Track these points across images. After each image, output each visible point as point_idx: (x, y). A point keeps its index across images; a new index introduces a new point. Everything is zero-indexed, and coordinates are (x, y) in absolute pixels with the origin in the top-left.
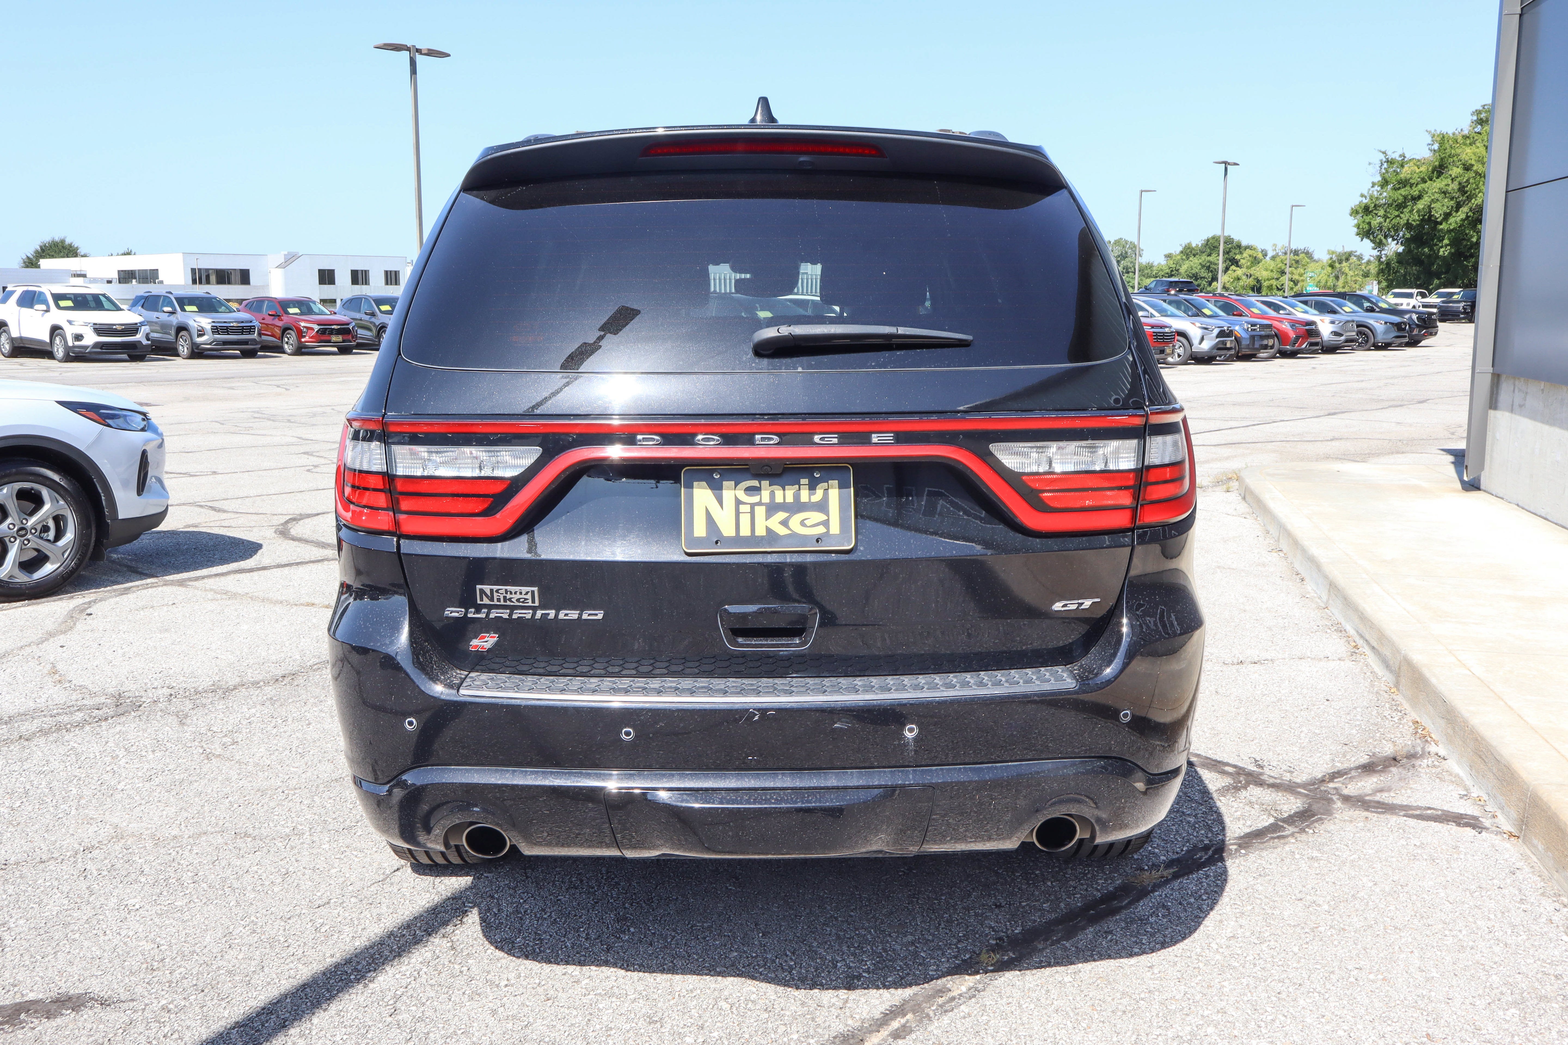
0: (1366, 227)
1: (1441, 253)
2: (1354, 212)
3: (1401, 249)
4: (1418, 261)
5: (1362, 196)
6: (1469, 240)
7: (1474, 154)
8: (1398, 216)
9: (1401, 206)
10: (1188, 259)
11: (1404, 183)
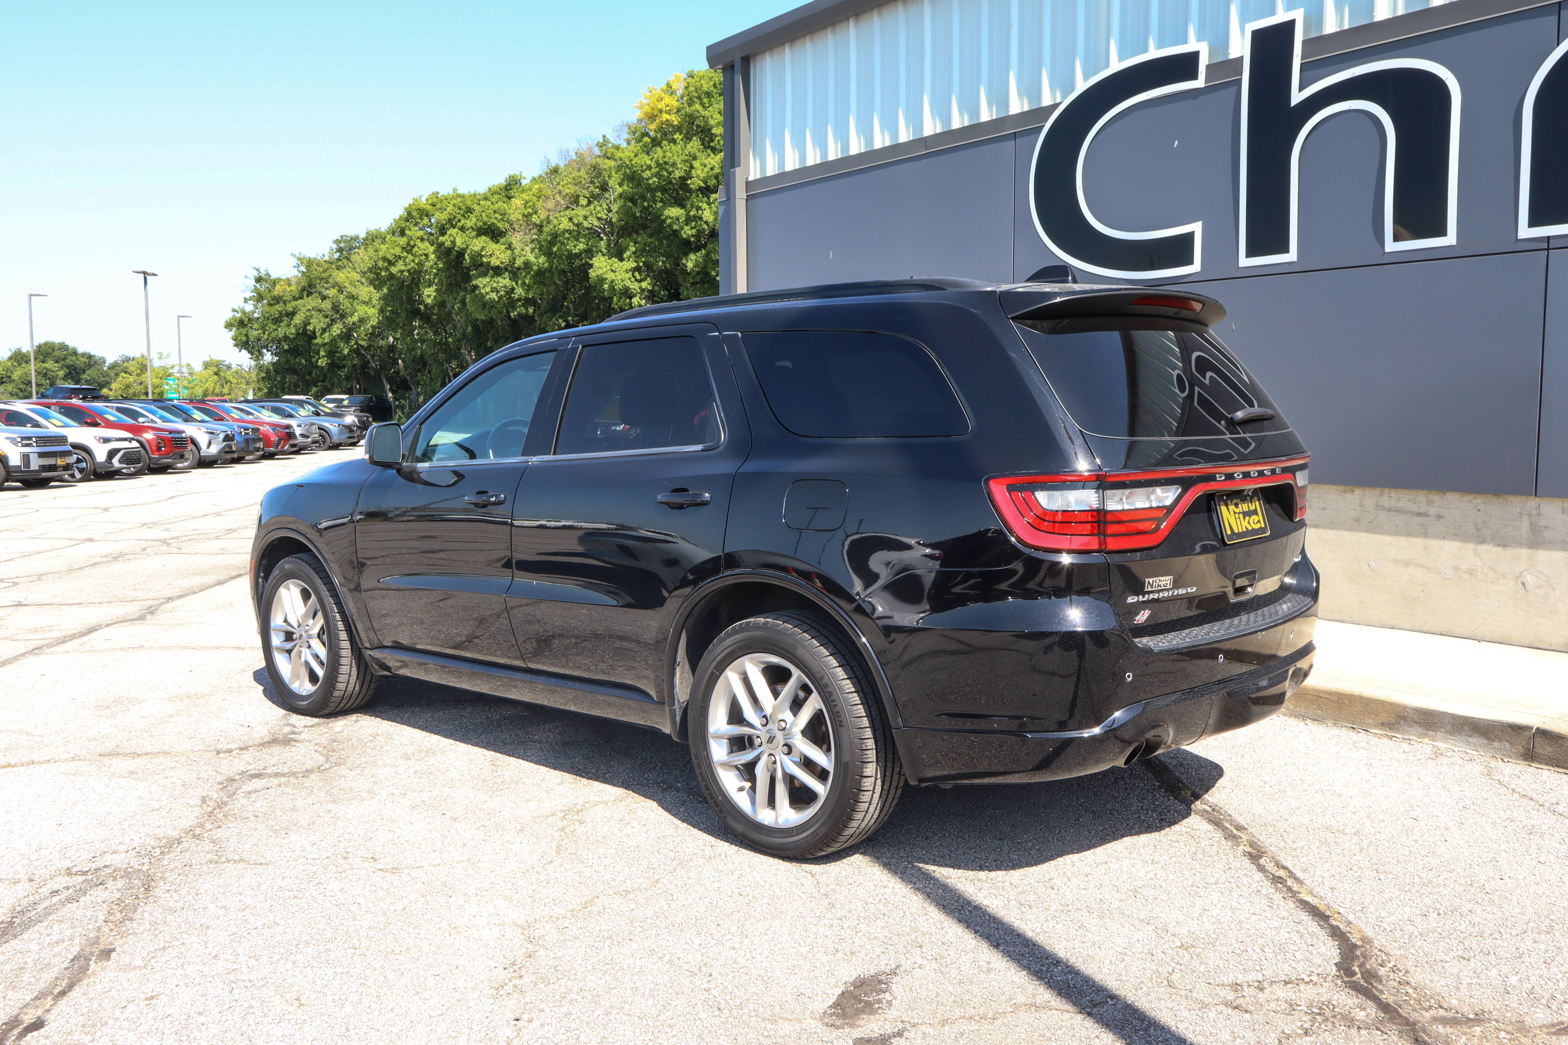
0: (244, 339)
1: (319, 364)
2: (229, 325)
3: (276, 359)
4: (293, 371)
5: (234, 310)
6: (341, 352)
7: (347, 278)
8: (276, 329)
9: (277, 321)
10: (20, 365)
11: (277, 300)
